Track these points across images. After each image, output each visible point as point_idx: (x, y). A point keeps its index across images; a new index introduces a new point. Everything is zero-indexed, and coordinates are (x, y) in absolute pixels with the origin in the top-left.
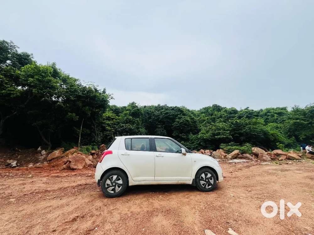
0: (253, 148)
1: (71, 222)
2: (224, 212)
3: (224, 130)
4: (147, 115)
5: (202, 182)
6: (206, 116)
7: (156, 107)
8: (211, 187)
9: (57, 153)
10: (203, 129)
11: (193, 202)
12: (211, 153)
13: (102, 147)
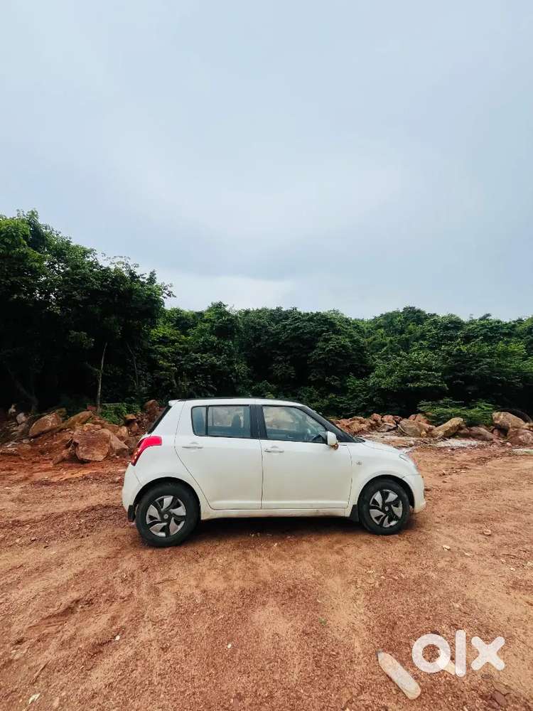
0: (496, 414)
1: (61, 616)
2: (427, 599)
3: (430, 369)
4: (251, 332)
5: (375, 513)
6: (388, 336)
7: (272, 314)
8: (396, 524)
9: (51, 419)
10: (381, 366)
11: (351, 565)
12: (398, 423)
13: (151, 405)
